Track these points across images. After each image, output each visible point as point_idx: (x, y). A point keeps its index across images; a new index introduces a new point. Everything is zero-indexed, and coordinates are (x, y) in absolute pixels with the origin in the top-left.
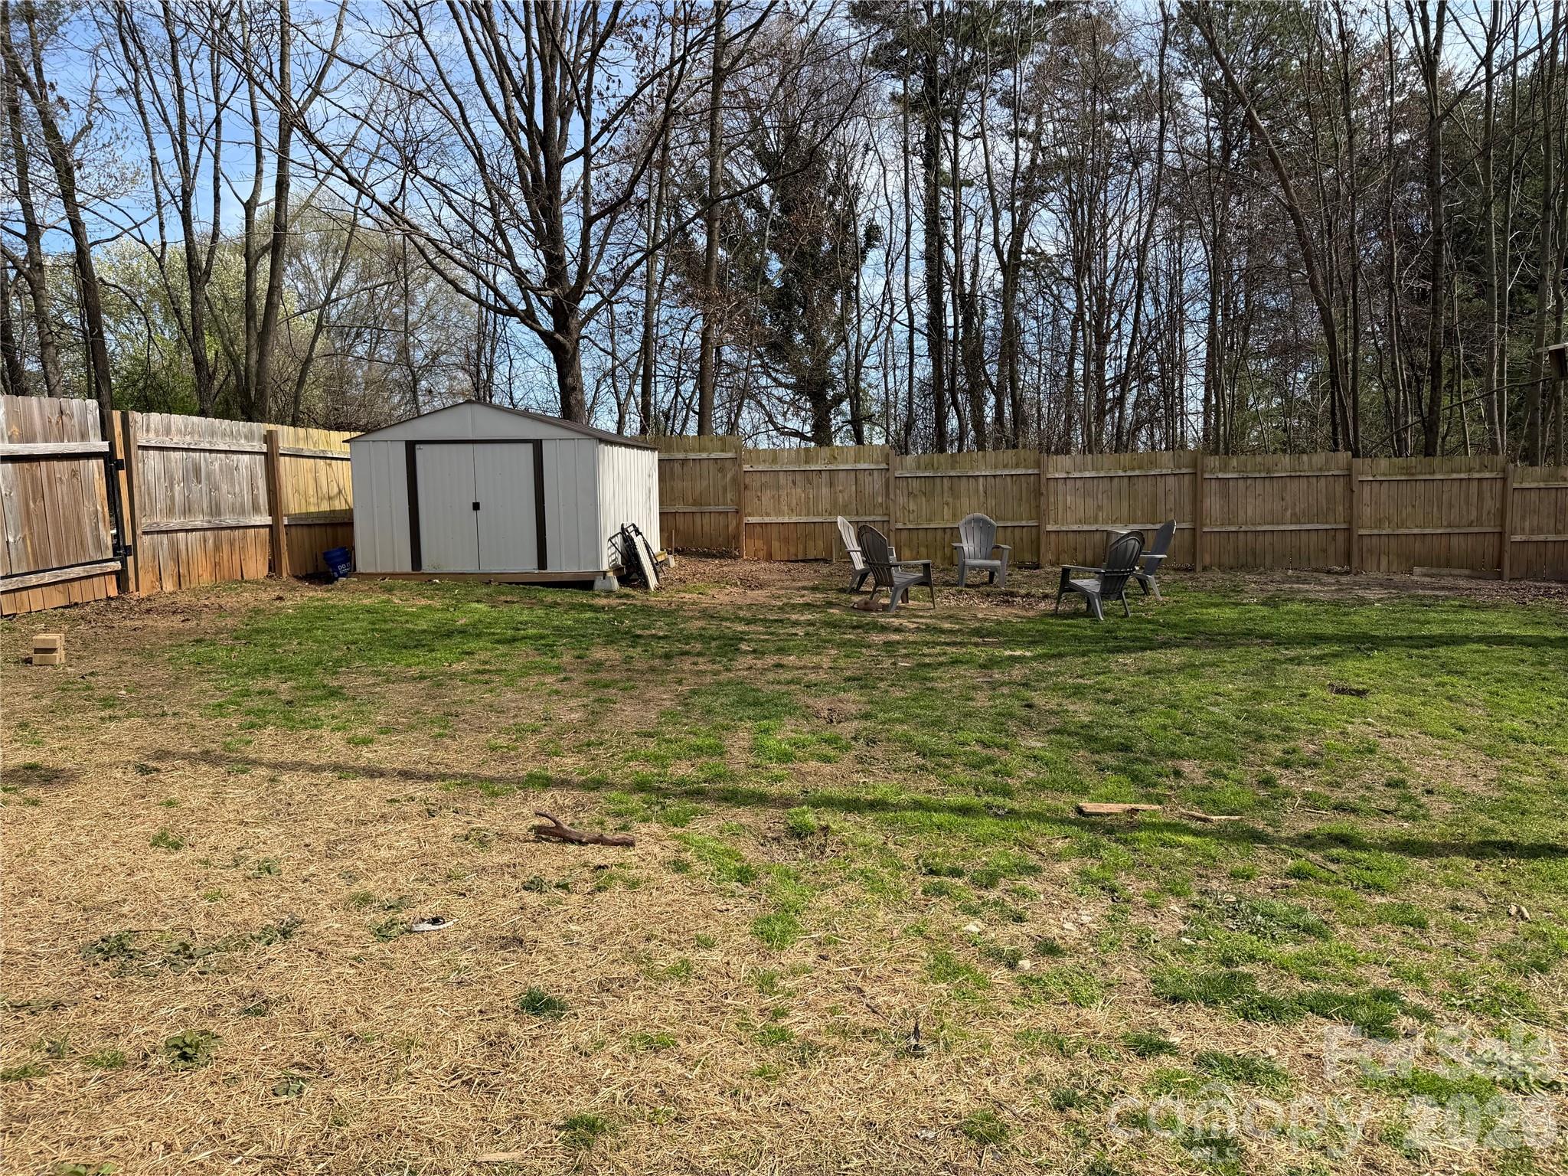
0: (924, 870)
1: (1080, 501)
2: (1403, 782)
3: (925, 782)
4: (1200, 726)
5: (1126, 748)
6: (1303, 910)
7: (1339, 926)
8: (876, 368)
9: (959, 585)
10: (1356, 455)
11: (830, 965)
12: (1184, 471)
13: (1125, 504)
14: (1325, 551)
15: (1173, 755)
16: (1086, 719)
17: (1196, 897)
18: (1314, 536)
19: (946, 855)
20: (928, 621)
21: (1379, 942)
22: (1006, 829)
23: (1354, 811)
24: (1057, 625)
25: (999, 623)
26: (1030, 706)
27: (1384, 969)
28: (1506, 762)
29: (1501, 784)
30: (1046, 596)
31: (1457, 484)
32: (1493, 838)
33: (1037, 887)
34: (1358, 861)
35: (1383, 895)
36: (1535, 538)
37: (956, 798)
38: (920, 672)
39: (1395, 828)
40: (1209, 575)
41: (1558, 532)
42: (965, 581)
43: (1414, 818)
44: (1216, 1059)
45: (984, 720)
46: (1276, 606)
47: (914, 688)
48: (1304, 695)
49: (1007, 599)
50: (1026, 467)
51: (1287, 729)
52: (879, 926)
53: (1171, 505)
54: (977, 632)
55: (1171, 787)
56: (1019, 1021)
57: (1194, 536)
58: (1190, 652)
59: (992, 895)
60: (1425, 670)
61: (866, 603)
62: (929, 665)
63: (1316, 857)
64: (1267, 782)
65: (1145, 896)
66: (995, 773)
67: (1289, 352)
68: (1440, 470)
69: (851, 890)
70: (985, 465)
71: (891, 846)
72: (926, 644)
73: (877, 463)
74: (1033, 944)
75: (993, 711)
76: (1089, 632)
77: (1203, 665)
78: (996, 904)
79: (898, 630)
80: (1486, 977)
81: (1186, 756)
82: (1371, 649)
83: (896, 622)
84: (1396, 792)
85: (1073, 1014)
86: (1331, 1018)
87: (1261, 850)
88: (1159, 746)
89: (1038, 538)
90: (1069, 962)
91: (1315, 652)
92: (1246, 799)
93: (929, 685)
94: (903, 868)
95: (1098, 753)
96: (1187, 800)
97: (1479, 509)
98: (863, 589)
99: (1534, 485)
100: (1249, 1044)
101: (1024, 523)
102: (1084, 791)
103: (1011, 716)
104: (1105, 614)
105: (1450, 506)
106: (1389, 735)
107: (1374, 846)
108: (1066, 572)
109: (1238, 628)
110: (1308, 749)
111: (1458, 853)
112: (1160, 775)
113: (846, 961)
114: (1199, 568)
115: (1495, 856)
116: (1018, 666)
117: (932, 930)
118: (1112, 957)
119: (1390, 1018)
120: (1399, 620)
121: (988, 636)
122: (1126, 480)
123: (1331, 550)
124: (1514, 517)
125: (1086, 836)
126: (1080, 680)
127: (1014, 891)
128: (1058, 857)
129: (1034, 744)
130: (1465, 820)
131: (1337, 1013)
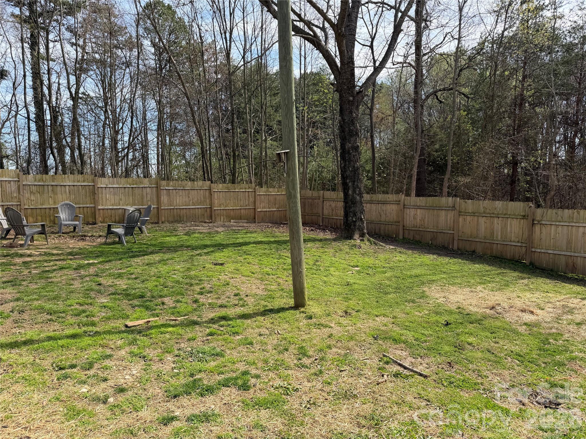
0: (56, 369)
1: (112, 197)
2: (239, 294)
3: (52, 327)
4: (170, 284)
5: (142, 297)
6: (215, 348)
7: (227, 350)
8: (9, 134)
9: (59, 233)
10: (212, 182)
11: (10, 430)
12: (153, 186)
13: (131, 198)
14: (204, 215)
15: (161, 297)
16: (125, 287)
17: (176, 352)
18: (200, 210)
19: (67, 359)
20: (45, 250)
21: (240, 353)
22: (95, 341)
23: (225, 307)
24: (107, 248)
25: (80, 249)
26: (100, 284)
27: (243, 363)
28: (266, 282)
29: (266, 289)
30: (100, 236)
31: (242, 193)
32: (267, 308)
33: (113, 363)
34: (229, 325)
35: (238, 335)
36: (264, 210)
37: (69, 331)
38: (44, 275)
39: (239, 310)
40: (164, 225)
41: (269, 208)
42: (62, 231)
43: (244, 306)
44: (194, 417)
45: (80, 293)
46: (190, 236)
47: (42, 283)
48: (204, 267)
49: (83, 238)
50: (88, 182)
51: (200, 280)
52: (35, 402)
53: (149, 198)
54: (70, 254)
55: (161, 309)
56: (111, 427)
57: (158, 210)
58: (162, 255)
59: (91, 372)
60: (240, 254)
61: (11, 244)
62: (48, 271)
63: (216, 326)
64: (196, 301)
65: (157, 356)
66: (87, 317)
67: (186, 145)
68: (237, 188)
69: (18, 388)
70: (69, 180)
71: (38, 361)
72: (46, 261)
73: (13, 178)
74: (113, 390)
75: (83, 289)
76: (121, 250)
77: (167, 260)
78: (94, 376)
79: (30, 256)
80: (273, 357)
81: (166, 296)
82: (223, 249)
83: (28, 252)
84: (237, 297)
85: (135, 416)
86: (230, 387)
87: (197, 328)
88: (155, 294)
89: (95, 211)
90: (130, 393)
91: (205, 251)
92: (190, 309)
93: (50, 280)
94: (45, 370)
95: (131, 300)
96: (168, 313)
97: (249, 201)
98: (8, 237)
99: (263, 194)
100: (204, 406)
101: (88, 206)
102: (128, 317)
103: (92, 290)
104: (127, 242)
105: (241, 200)
106: (233, 278)
107: (234, 318)
108: (109, 226)
109: (178, 244)
110: (208, 287)
111: (258, 315)
112: (157, 305)
113: (18, 425)
114: (160, 222)
115: (268, 314)
116: (92, 267)
117: (64, 397)
118: (148, 385)
119: (248, 380)
120: (230, 238)
121: (76, 255)
122: (131, 189)
123: (206, 215)
124: (258, 203)
125: (130, 336)
126: (120, 271)
127: (101, 368)
128: (119, 348)
129: (104, 301)
130: (258, 304)
131: (231, 384)
